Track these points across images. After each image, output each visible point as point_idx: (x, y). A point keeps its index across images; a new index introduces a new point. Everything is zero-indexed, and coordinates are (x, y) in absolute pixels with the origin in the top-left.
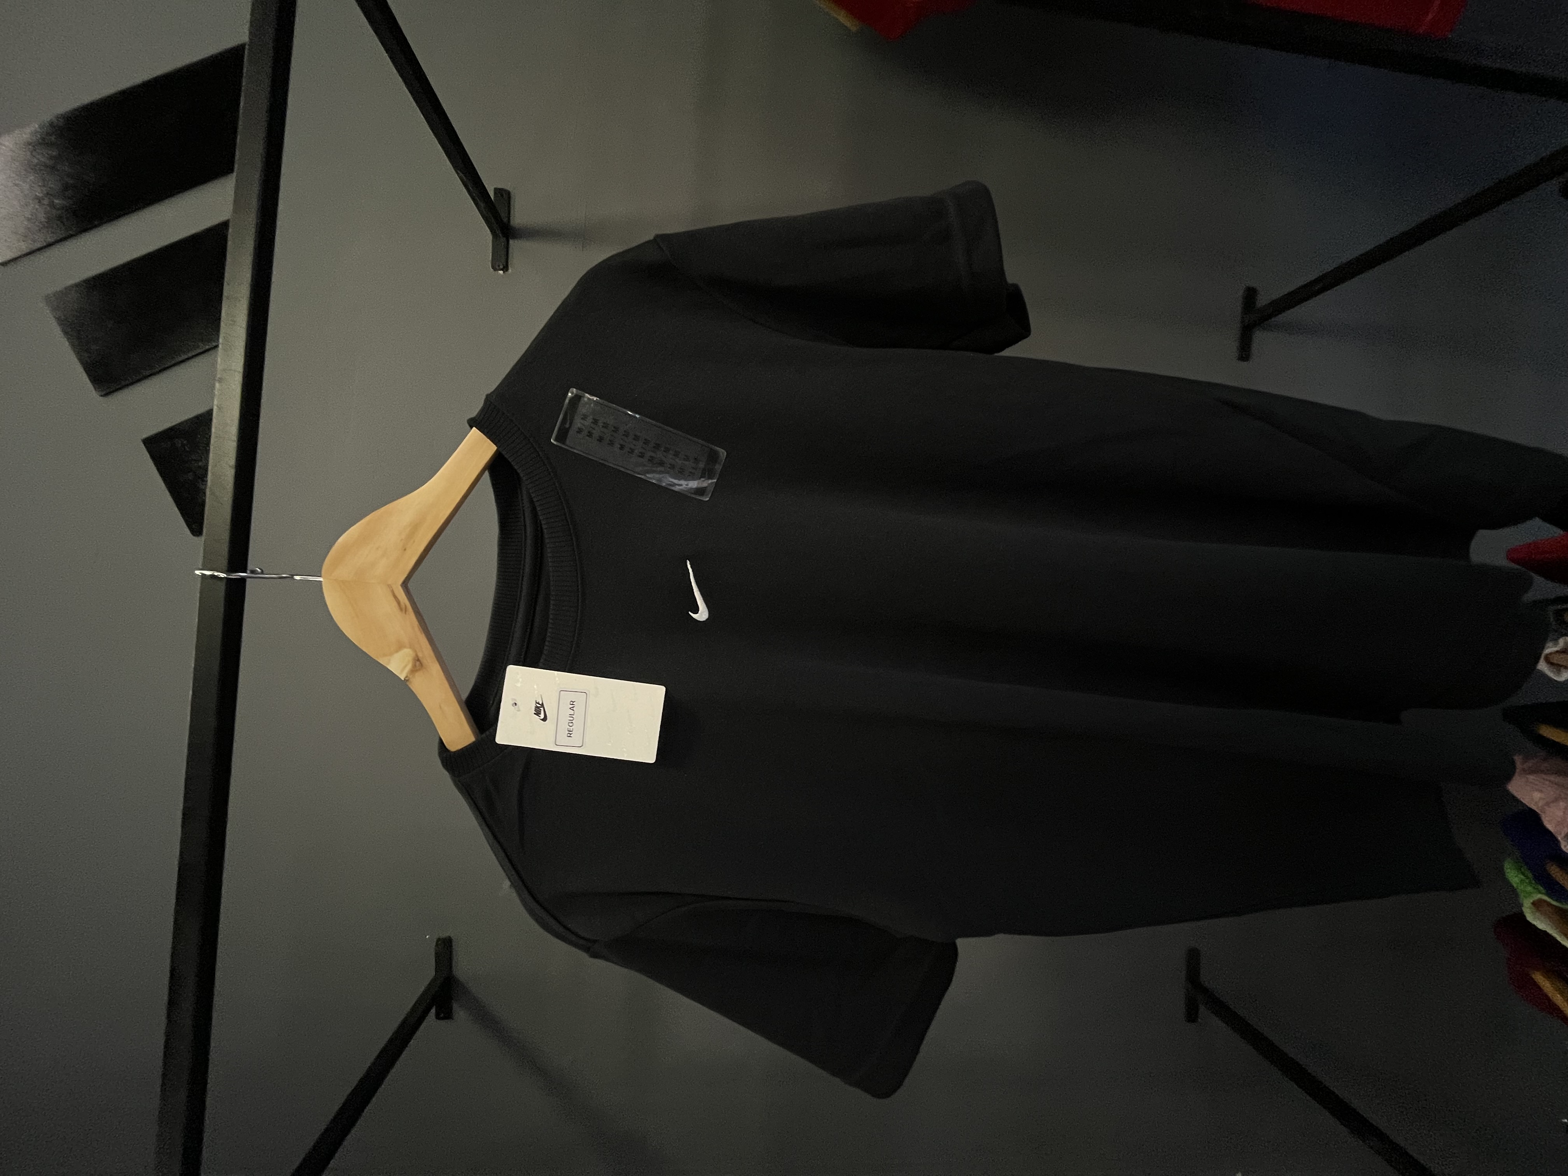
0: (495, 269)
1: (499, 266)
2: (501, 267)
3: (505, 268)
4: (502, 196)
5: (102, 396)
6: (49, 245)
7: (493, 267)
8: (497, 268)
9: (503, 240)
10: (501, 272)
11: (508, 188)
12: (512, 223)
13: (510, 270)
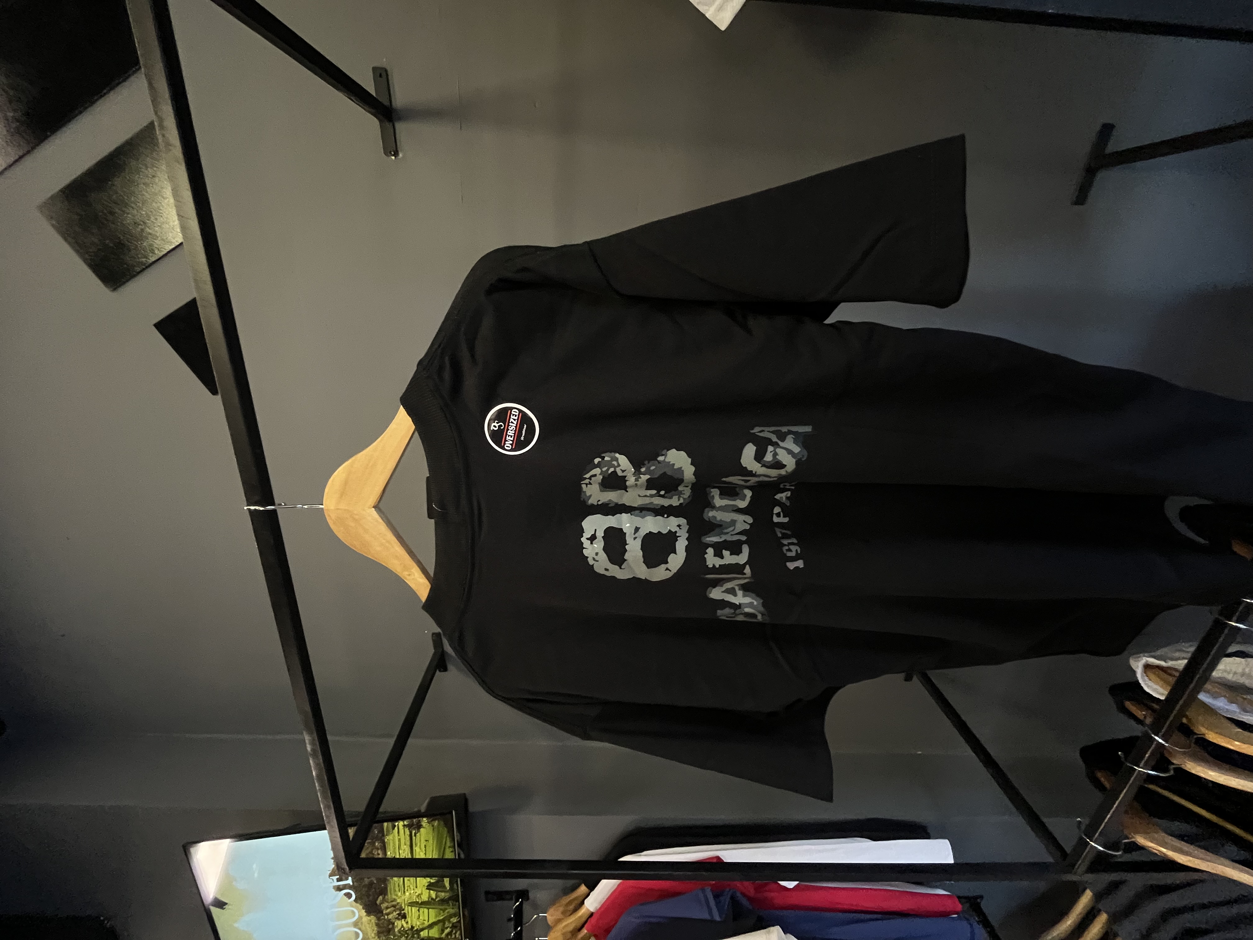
0: (386, 155)
1: (390, 153)
2: (393, 153)
3: (396, 154)
4: (381, 76)
5: (112, 291)
6: (21, 157)
7: (385, 153)
8: (389, 154)
9: (388, 125)
10: (393, 158)
11: (384, 66)
12: (393, 104)
13: (401, 155)
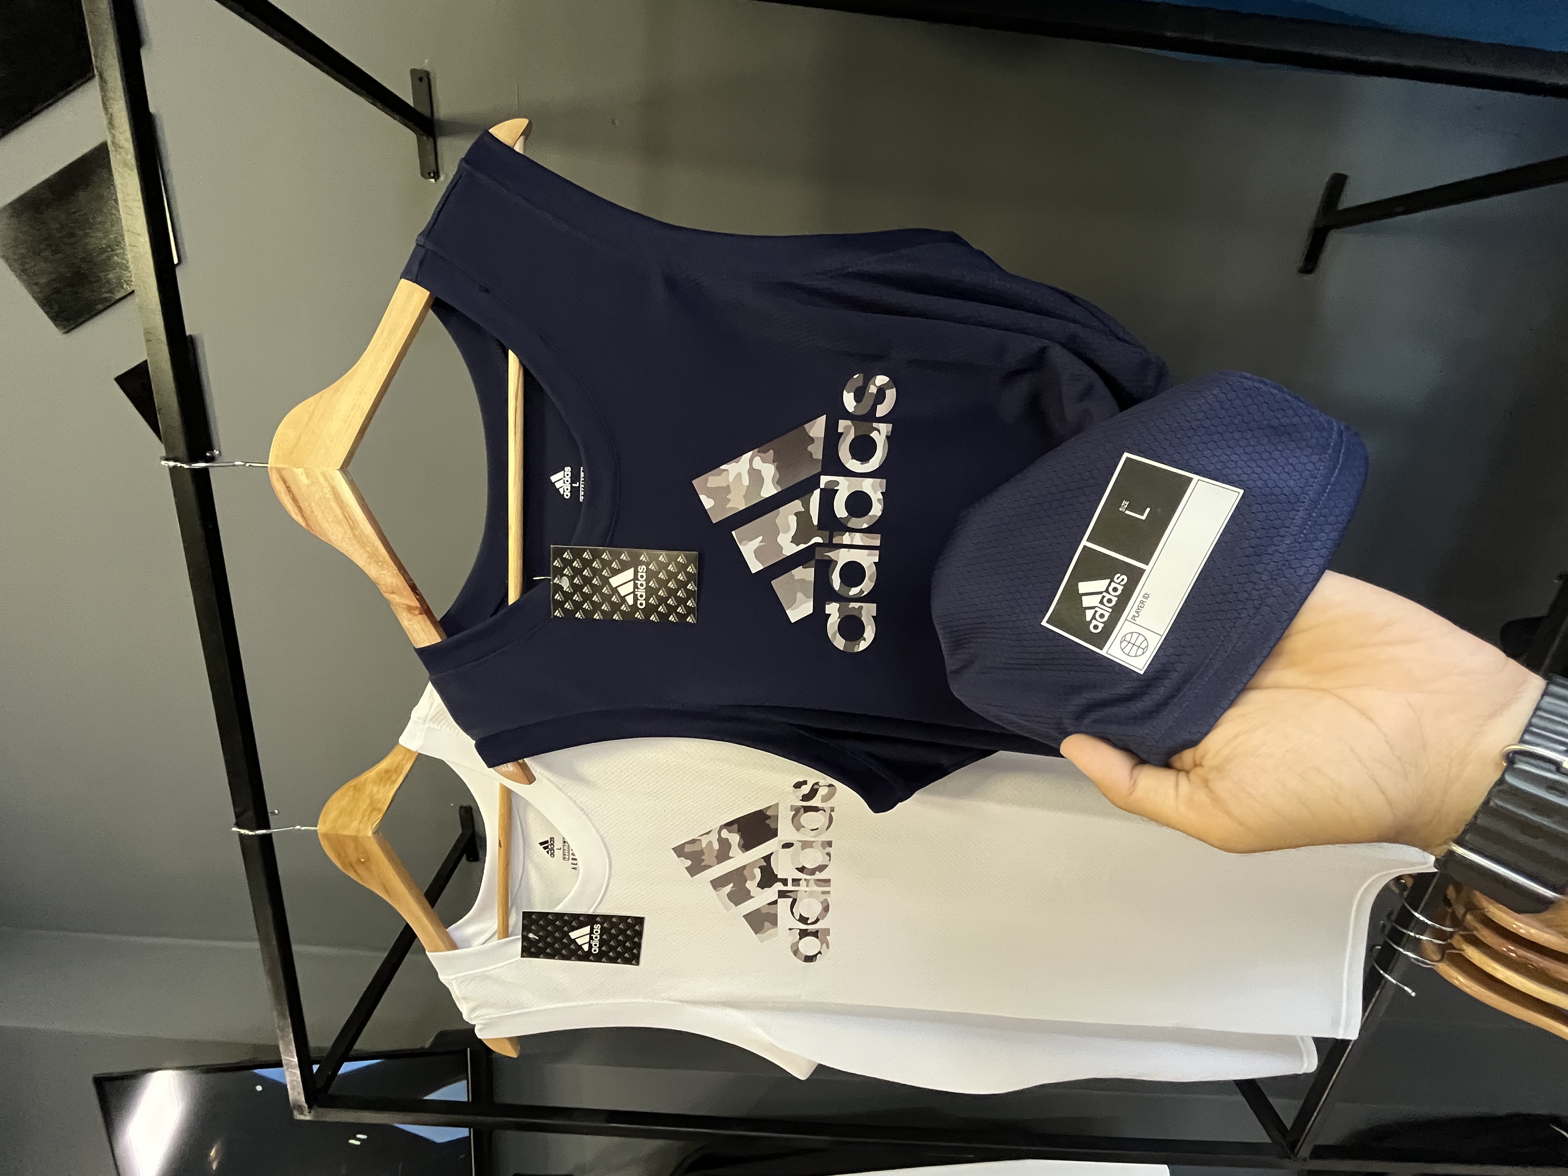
0: (425, 178)
1: (429, 174)
2: (432, 175)
4: (421, 80)
5: (63, 333)
7: (423, 175)
8: (427, 176)
9: (428, 141)
10: (433, 180)
11: (426, 68)
12: (436, 114)
13: (442, 177)
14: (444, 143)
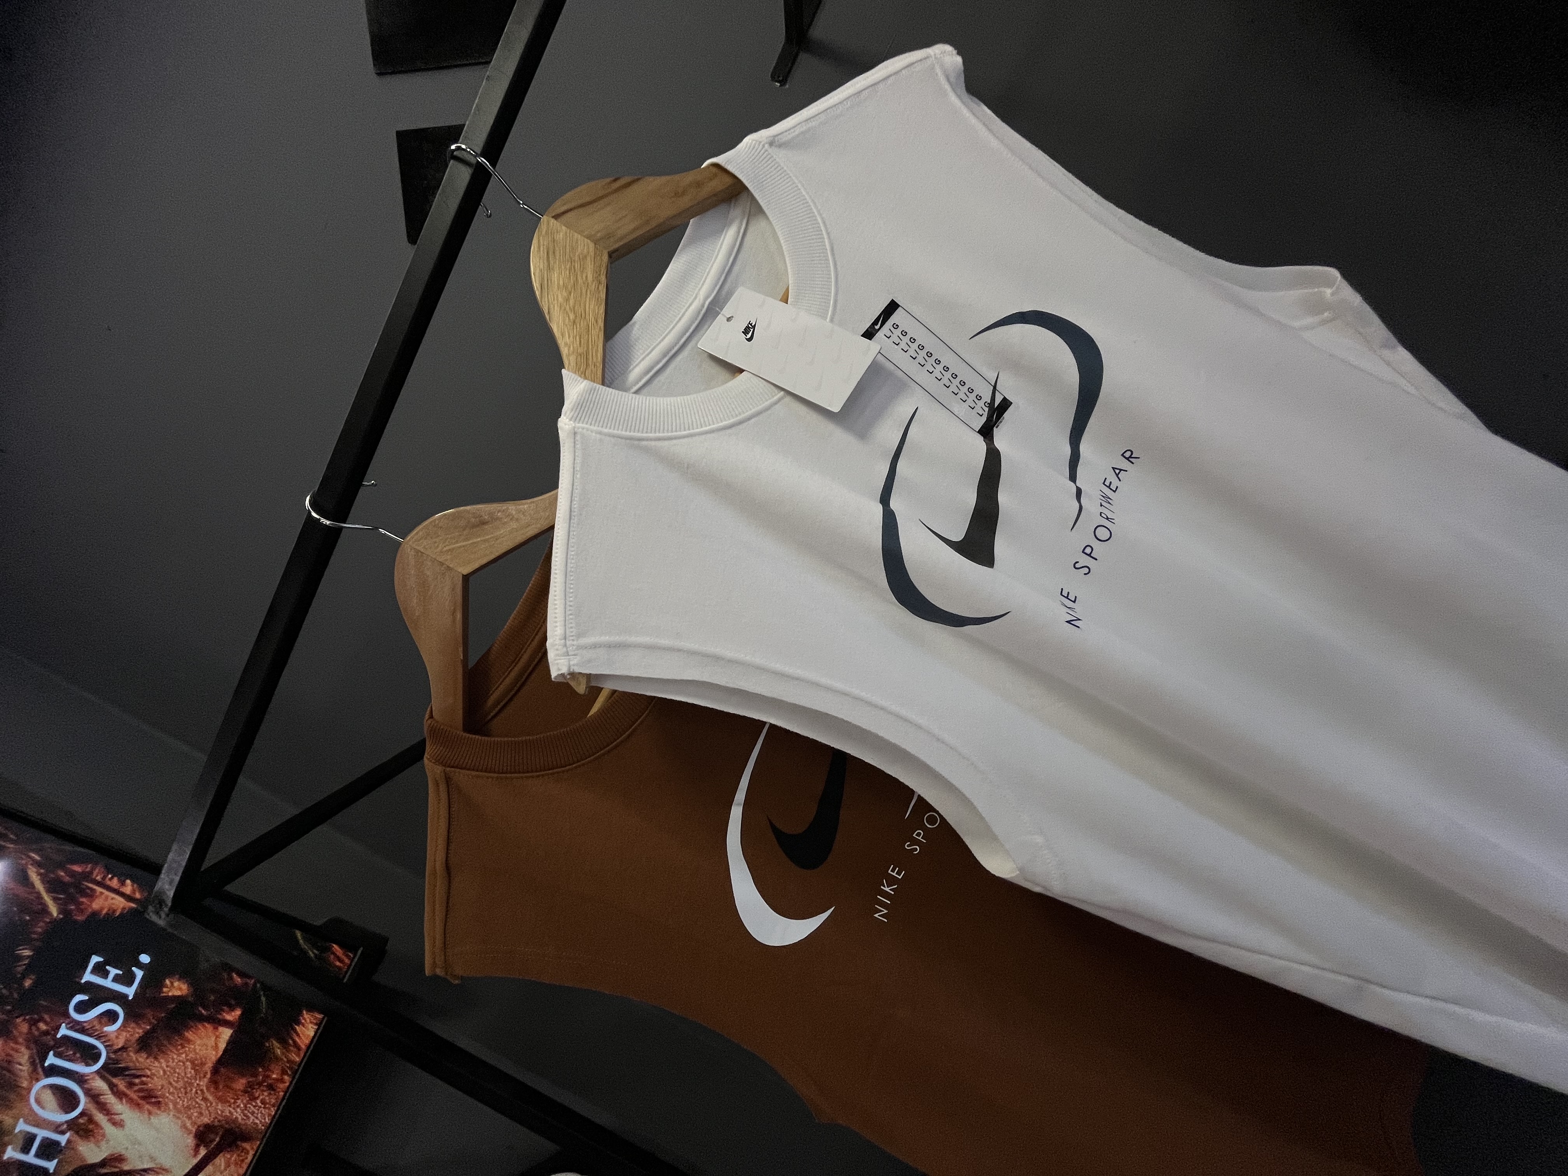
0: (772, 82)
1: (779, 77)
2: (781, 78)
3: (783, 82)
5: (376, 74)
7: (771, 79)
8: (775, 80)
9: (795, 49)
10: (778, 84)
12: (811, 32)
13: (787, 86)
14: (804, 59)
